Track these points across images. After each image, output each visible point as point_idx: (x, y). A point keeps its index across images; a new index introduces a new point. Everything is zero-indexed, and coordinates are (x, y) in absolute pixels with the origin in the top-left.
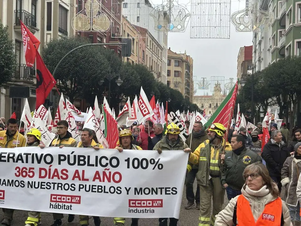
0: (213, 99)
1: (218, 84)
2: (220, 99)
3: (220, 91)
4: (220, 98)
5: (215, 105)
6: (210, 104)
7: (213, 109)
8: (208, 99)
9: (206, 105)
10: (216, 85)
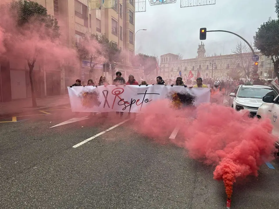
0: (196, 61)
1: (201, 44)
2: (203, 61)
3: (204, 53)
4: (204, 59)
5: (198, 67)
6: (193, 67)
7: (196, 72)
8: (191, 62)
9: (189, 68)
10: (199, 46)
